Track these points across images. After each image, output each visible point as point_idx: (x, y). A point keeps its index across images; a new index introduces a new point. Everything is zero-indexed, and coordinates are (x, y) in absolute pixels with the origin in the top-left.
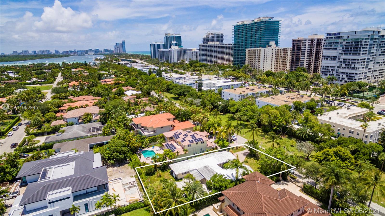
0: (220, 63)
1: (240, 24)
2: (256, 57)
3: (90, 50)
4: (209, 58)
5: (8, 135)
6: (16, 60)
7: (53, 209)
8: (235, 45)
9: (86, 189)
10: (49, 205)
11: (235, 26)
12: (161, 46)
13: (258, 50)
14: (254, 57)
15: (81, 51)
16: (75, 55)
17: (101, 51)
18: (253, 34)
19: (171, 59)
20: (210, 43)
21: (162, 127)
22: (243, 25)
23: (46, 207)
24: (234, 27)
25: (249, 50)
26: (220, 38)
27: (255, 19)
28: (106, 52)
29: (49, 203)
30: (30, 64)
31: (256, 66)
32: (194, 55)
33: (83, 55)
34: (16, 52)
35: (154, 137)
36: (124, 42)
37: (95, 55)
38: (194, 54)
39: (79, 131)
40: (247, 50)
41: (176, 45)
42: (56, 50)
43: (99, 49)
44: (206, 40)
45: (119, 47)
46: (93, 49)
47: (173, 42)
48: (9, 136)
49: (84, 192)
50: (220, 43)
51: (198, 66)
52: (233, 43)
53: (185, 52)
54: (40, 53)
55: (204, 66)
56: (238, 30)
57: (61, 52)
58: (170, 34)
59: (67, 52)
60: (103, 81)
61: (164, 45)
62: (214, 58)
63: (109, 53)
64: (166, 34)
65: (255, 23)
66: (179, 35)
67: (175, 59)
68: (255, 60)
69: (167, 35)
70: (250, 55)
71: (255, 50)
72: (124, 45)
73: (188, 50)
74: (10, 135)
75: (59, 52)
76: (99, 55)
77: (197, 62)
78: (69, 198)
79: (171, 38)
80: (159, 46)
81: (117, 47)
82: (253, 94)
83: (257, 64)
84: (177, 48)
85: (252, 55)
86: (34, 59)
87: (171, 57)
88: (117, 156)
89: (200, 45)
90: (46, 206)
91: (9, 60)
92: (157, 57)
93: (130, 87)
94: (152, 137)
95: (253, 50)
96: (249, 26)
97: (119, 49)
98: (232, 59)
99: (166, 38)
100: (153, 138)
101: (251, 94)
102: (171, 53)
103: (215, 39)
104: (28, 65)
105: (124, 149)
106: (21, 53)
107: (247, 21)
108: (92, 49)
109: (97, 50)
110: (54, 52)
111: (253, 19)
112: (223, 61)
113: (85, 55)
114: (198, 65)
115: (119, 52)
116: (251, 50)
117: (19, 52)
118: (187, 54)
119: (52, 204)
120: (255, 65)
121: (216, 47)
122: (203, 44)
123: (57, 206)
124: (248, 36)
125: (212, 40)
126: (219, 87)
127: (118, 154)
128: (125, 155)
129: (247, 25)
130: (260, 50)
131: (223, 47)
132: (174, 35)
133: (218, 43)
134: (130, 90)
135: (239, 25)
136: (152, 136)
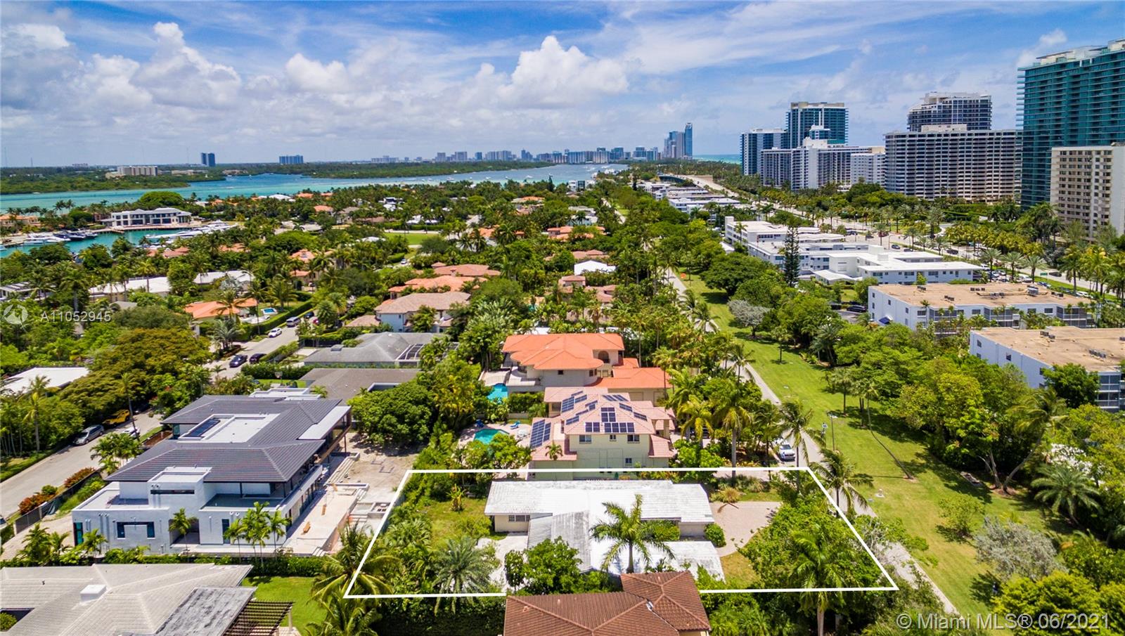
0: (967, 196)
1: (1052, 60)
2: (1094, 177)
3: (602, 151)
4: (921, 179)
5: (270, 334)
6: (431, 173)
7: (157, 508)
8: (1027, 135)
9: (241, 482)
10: (151, 496)
11: (1027, 71)
12: (777, 140)
13: (1098, 153)
14: (1083, 176)
15: (577, 153)
16: (561, 163)
17: (628, 154)
18: (1101, 95)
19: (797, 178)
20: (927, 129)
21: (561, 372)
22: (1063, 66)
23: (144, 501)
24: (1023, 73)
25: (1064, 153)
26: (978, 112)
27: (1111, 42)
28: (637, 156)
29: (154, 492)
30: (441, 184)
31: (1092, 211)
32: (875, 168)
33: (581, 163)
34: (444, 154)
35: (528, 394)
36: (689, 131)
37: (610, 163)
38: (875, 164)
39: (381, 348)
40: (1056, 151)
41: (824, 135)
42: (523, 152)
43: (622, 149)
44: (918, 119)
45: (675, 143)
46: (609, 149)
47: (814, 128)
48: (271, 337)
49: (234, 489)
50: (969, 129)
51: (874, 204)
52: (1022, 128)
53: (846, 156)
54: (489, 158)
55: (896, 203)
56: (1042, 82)
57: (535, 157)
58: (808, 104)
59: (547, 155)
60: (551, 232)
61: (785, 137)
62: (941, 177)
63: (645, 158)
64: (794, 105)
65: (1114, 56)
66: (838, 104)
67: (812, 179)
68: (1088, 187)
69: (795, 108)
70: (1067, 170)
71: (1090, 153)
72: (691, 136)
73: (858, 151)
74: (274, 334)
75: (531, 156)
76: (618, 163)
77: (875, 188)
78: (192, 492)
79: (810, 116)
80: (769, 140)
81: (672, 143)
82: (987, 311)
83: (1095, 204)
84: (822, 145)
85: (1077, 170)
86: (468, 172)
87: (797, 171)
88: (390, 425)
89: (888, 137)
90: (144, 498)
91: (419, 172)
92: (759, 172)
93: (601, 253)
94: (524, 395)
95: (1080, 153)
96: (1086, 69)
97: (675, 148)
98: (1017, 183)
99: (793, 115)
100: (526, 398)
101: (975, 311)
102: (797, 160)
103: (956, 113)
104: (438, 184)
105: (415, 410)
106: (453, 156)
107: (1080, 53)
108: (604, 149)
109: (617, 150)
110: (519, 156)
111: (1104, 44)
112: (979, 186)
113: (585, 163)
114: (874, 198)
115: (673, 157)
116: (1071, 153)
117: (448, 155)
118: (852, 163)
119: (157, 495)
120: (1088, 208)
121: (953, 141)
122: (907, 132)
123: (166, 503)
124: (1083, 102)
125: (944, 116)
126: (874, 274)
127: (394, 420)
128: (415, 427)
129: (1077, 63)
130: (1110, 152)
131: (980, 143)
132: (821, 106)
133: (961, 128)
134: (591, 259)
135: (1048, 67)
136: (525, 393)
